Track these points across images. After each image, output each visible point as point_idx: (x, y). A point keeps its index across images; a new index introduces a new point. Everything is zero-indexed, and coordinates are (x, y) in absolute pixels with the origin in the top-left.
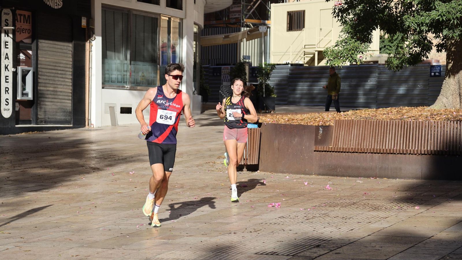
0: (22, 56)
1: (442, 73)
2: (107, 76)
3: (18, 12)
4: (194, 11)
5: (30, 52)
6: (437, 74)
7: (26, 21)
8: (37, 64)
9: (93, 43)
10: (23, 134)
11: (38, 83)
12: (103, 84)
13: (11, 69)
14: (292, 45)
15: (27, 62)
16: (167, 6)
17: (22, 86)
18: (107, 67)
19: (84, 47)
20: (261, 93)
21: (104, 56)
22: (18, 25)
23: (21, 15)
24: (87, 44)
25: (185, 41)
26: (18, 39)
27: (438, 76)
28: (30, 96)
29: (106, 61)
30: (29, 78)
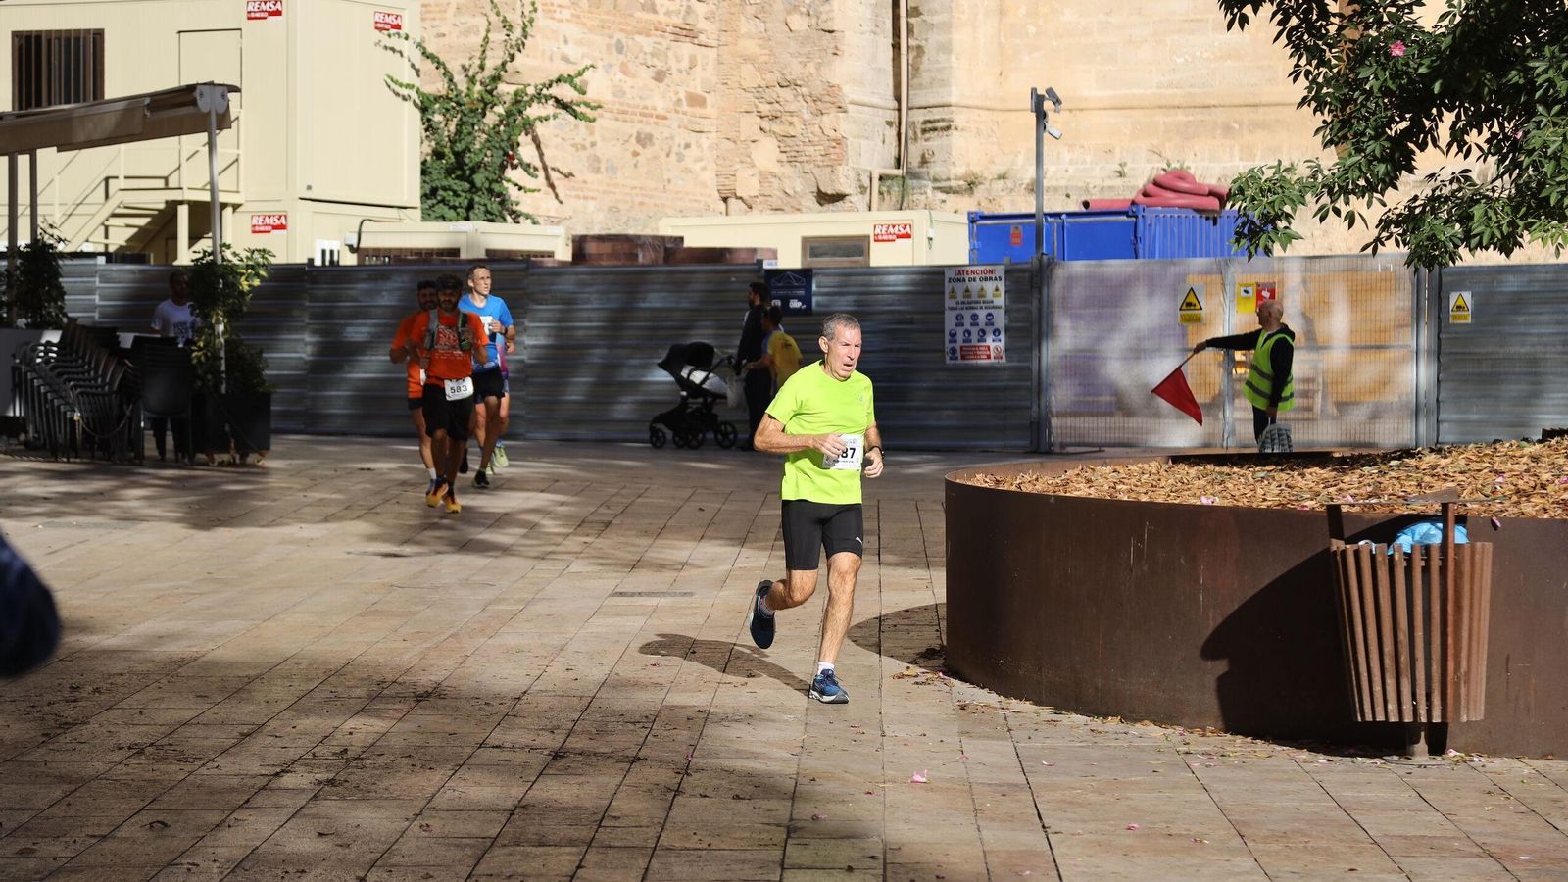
1: (815, 299)
6: (795, 304)
14: (59, 174)
20: (209, 377)
27: (797, 311)
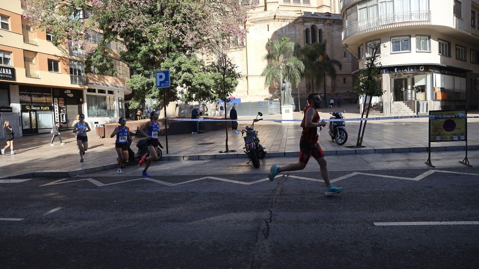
0: (62, 110)
2: (90, 114)
3: (59, 99)
4: (119, 95)
5: (64, 109)
7: (62, 100)
8: (67, 113)
9: (84, 105)
10: (63, 132)
11: (67, 117)
12: (88, 116)
13: (58, 114)
15: (63, 112)
16: (108, 94)
17: (62, 119)
18: (89, 111)
19: (81, 106)
21: (88, 108)
22: (60, 102)
23: (60, 99)
24: (82, 105)
25: (115, 101)
26: (60, 106)
28: (65, 121)
29: (89, 110)
30: (64, 116)
